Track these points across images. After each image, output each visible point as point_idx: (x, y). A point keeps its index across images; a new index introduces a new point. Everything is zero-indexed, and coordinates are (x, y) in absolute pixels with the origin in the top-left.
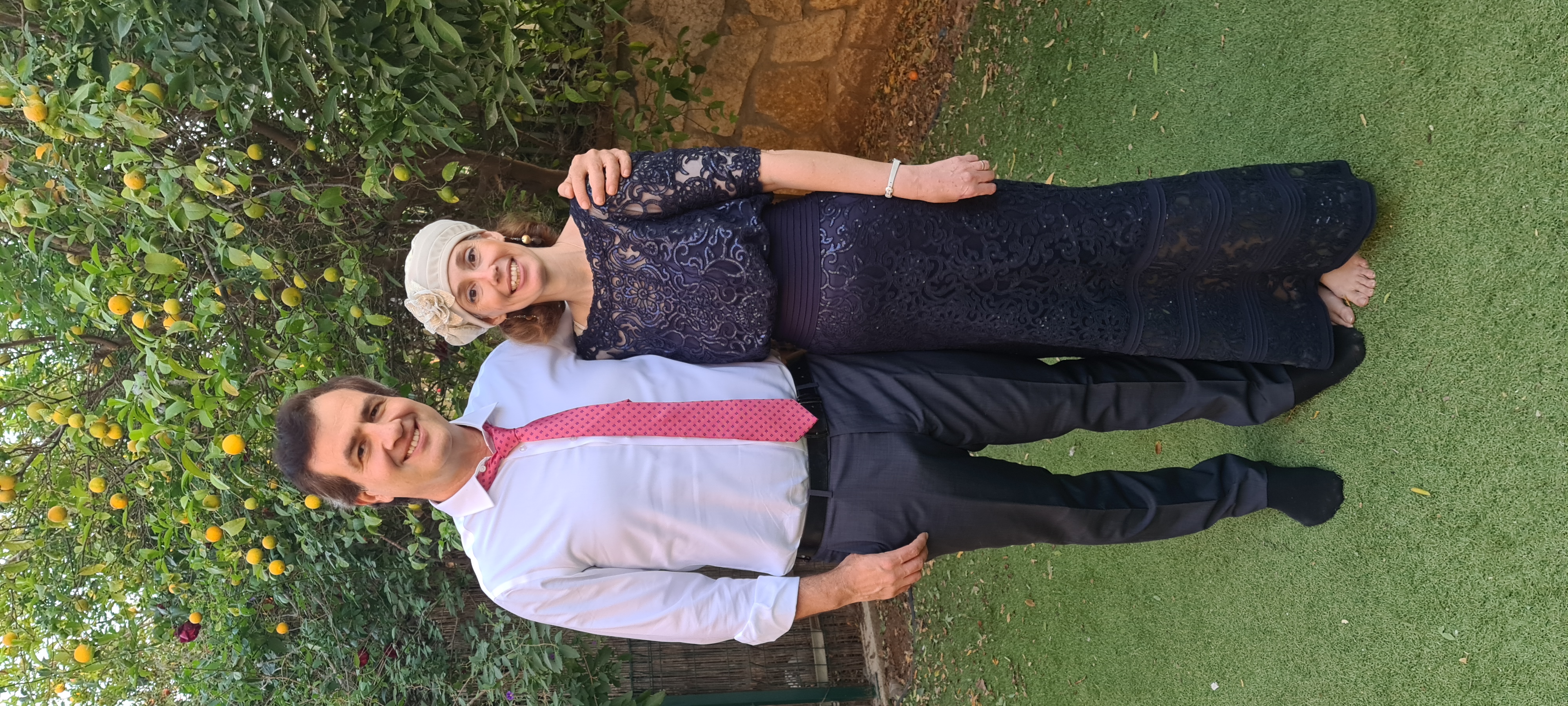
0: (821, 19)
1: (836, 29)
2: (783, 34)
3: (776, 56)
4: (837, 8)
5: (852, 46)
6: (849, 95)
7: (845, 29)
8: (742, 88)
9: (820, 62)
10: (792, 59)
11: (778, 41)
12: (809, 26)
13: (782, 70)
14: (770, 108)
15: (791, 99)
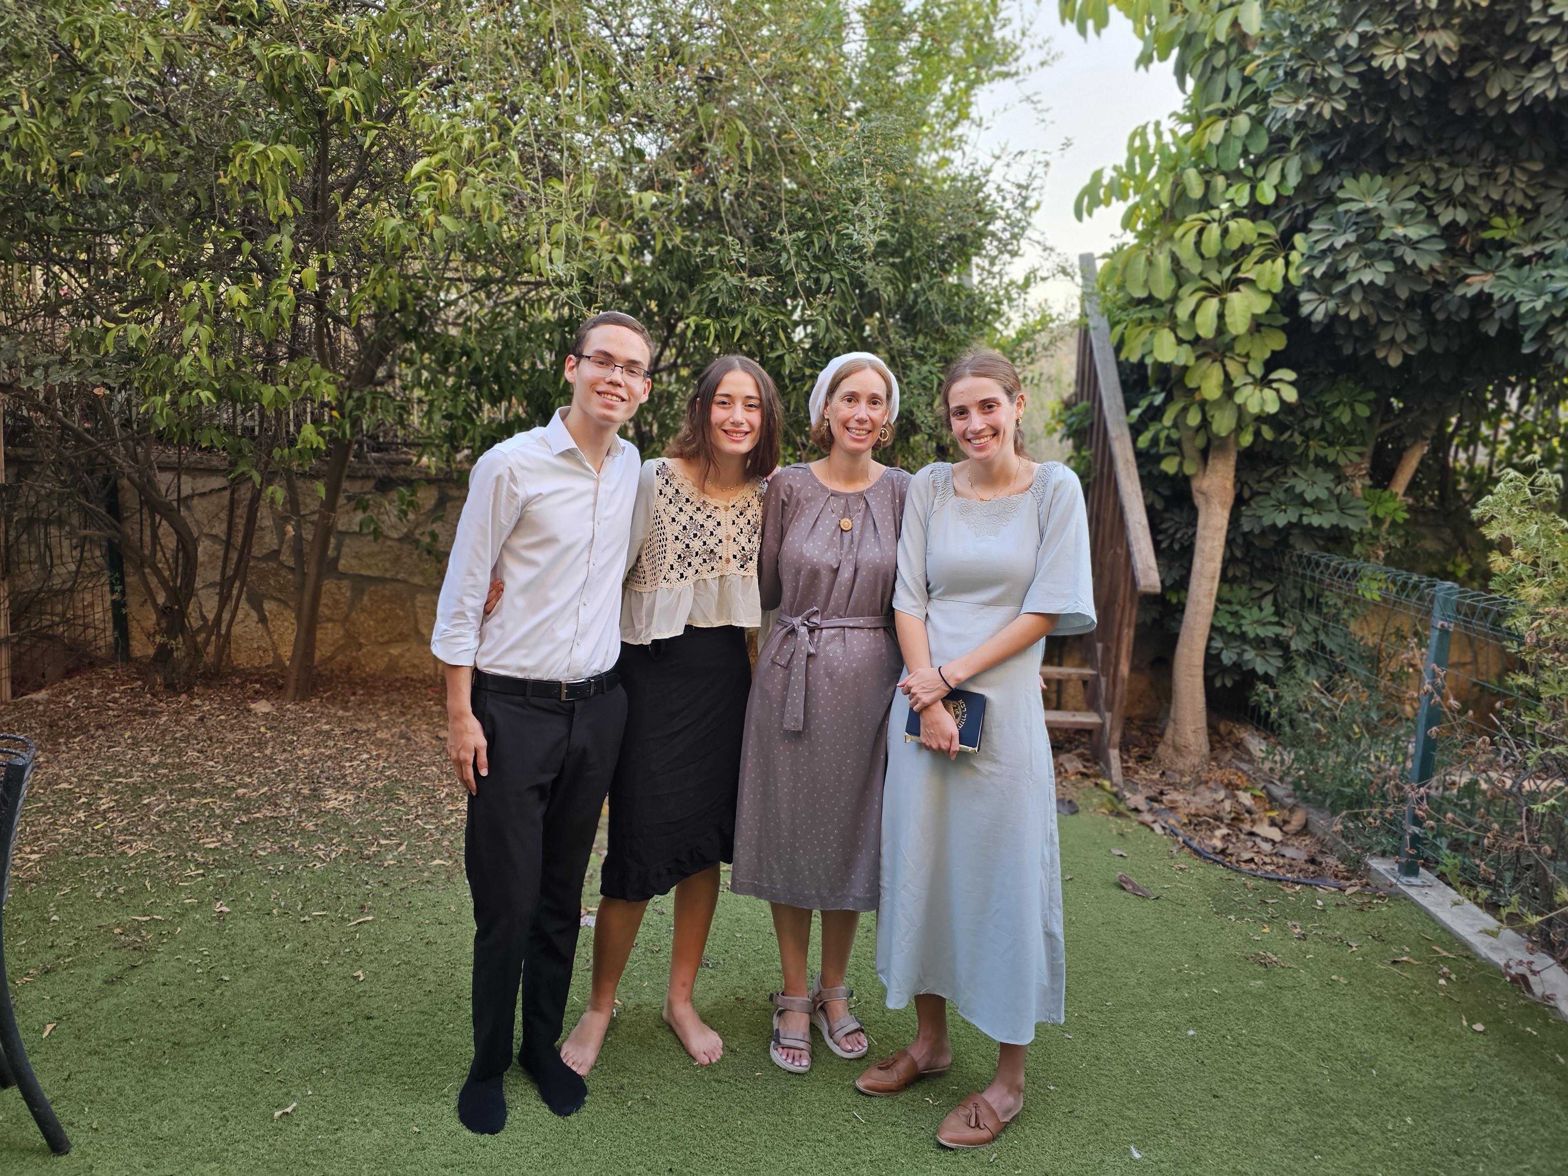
6: (389, 660)
8: (388, 575)
14: (371, 599)
15: (381, 615)
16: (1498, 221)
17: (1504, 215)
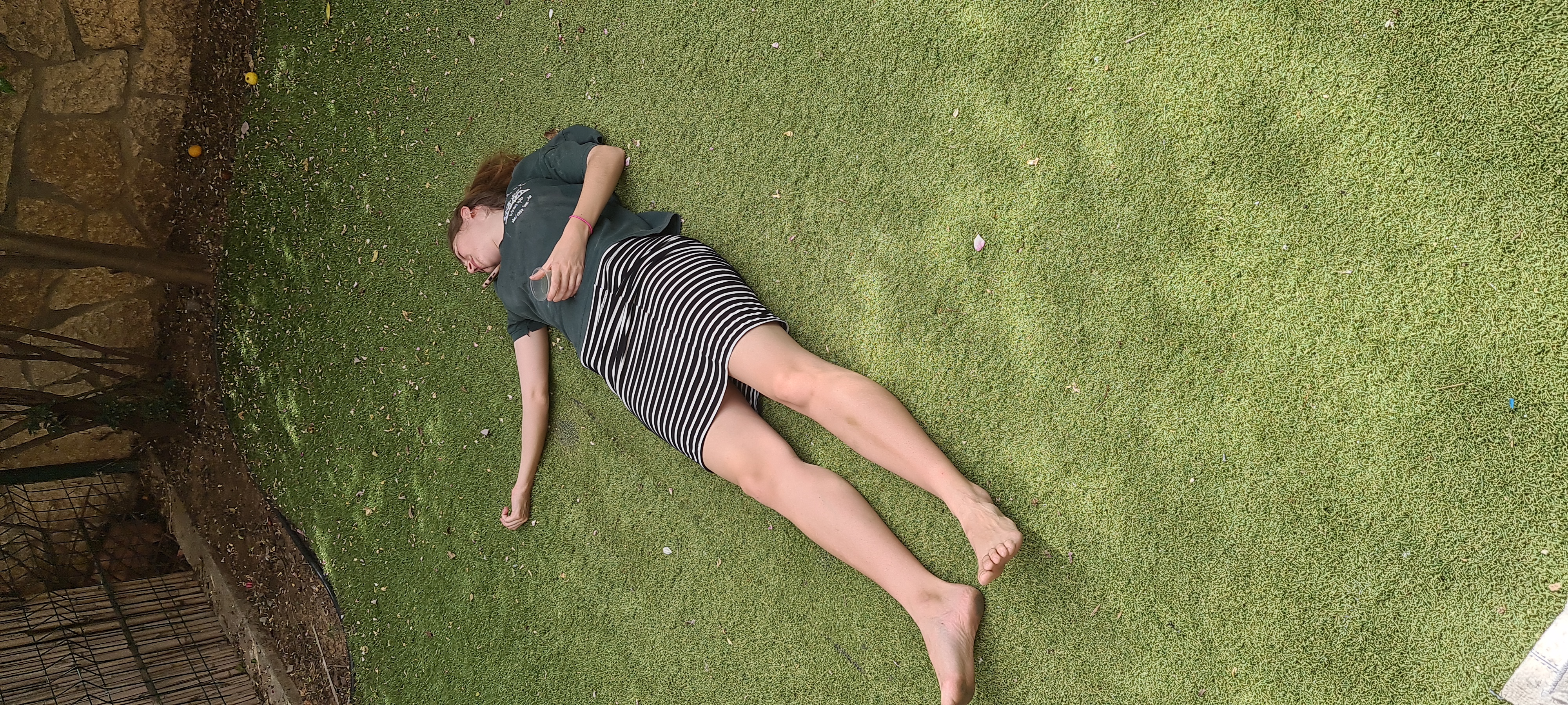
0: (100, 60)
1: (119, 73)
2: (53, 77)
3: (48, 106)
4: (116, 48)
5: (142, 94)
6: (149, 157)
7: (129, 74)
8: (10, 148)
9: (106, 114)
10: (69, 111)
11: (49, 85)
12: (85, 68)
13: (59, 123)
14: (49, 173)
15: (76, 162)
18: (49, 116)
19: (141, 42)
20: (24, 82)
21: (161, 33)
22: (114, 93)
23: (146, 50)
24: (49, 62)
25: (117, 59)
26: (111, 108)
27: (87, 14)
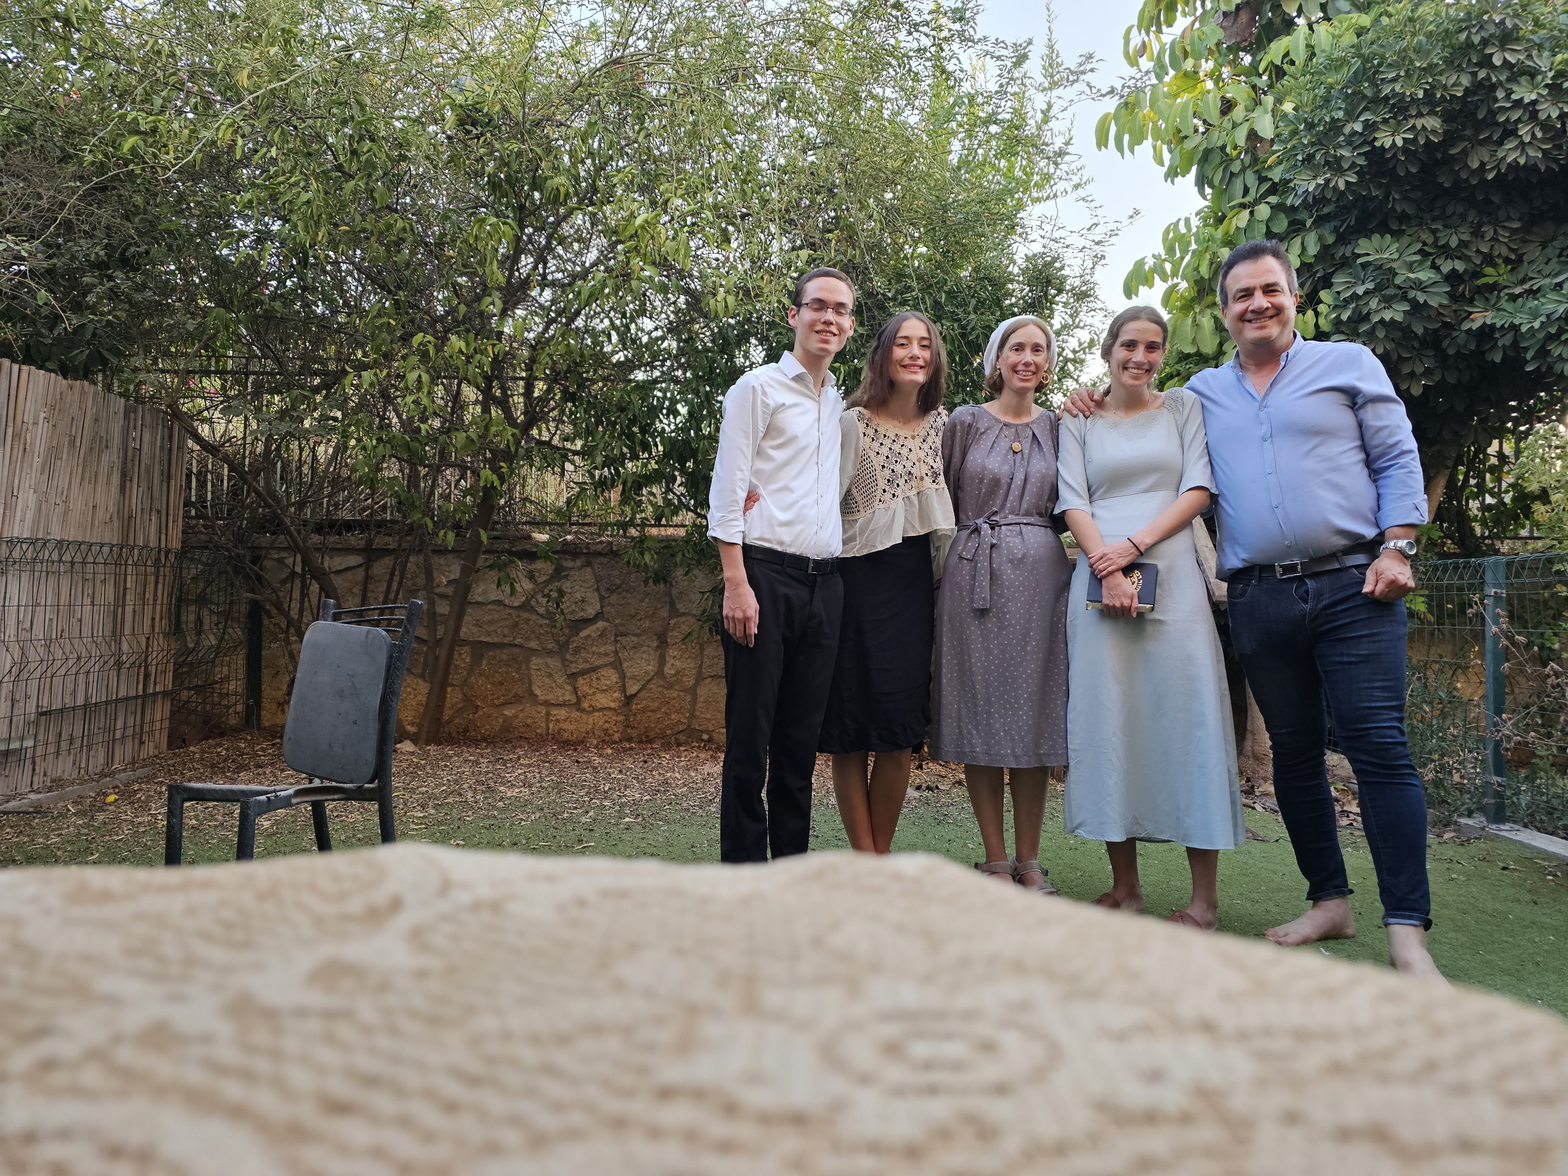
0: (569, 688)
1: (561, 699)
2: (554, 662)
3: (535, 661)
4: (577, 697)
5: (548, 714)
6: (504, 721)
7: (560, 705)
8: (506, 641)
9: (532, 693)
10: (533, 672)
11: (549, 660)
12: (562, 679)
13: (524, 667)
14: (489, 664)
15: (498, 678)
16: (1489, 270)
17: (1494, 265)
18: (528, 661)
19: (583, 710)
20: (549, 646)
21: (591, 721)
22: (547, 697)
23: (578, 714)
24: (564, 660)
25: (569, 697)
26: (536, 696)
27: (598, 679)
